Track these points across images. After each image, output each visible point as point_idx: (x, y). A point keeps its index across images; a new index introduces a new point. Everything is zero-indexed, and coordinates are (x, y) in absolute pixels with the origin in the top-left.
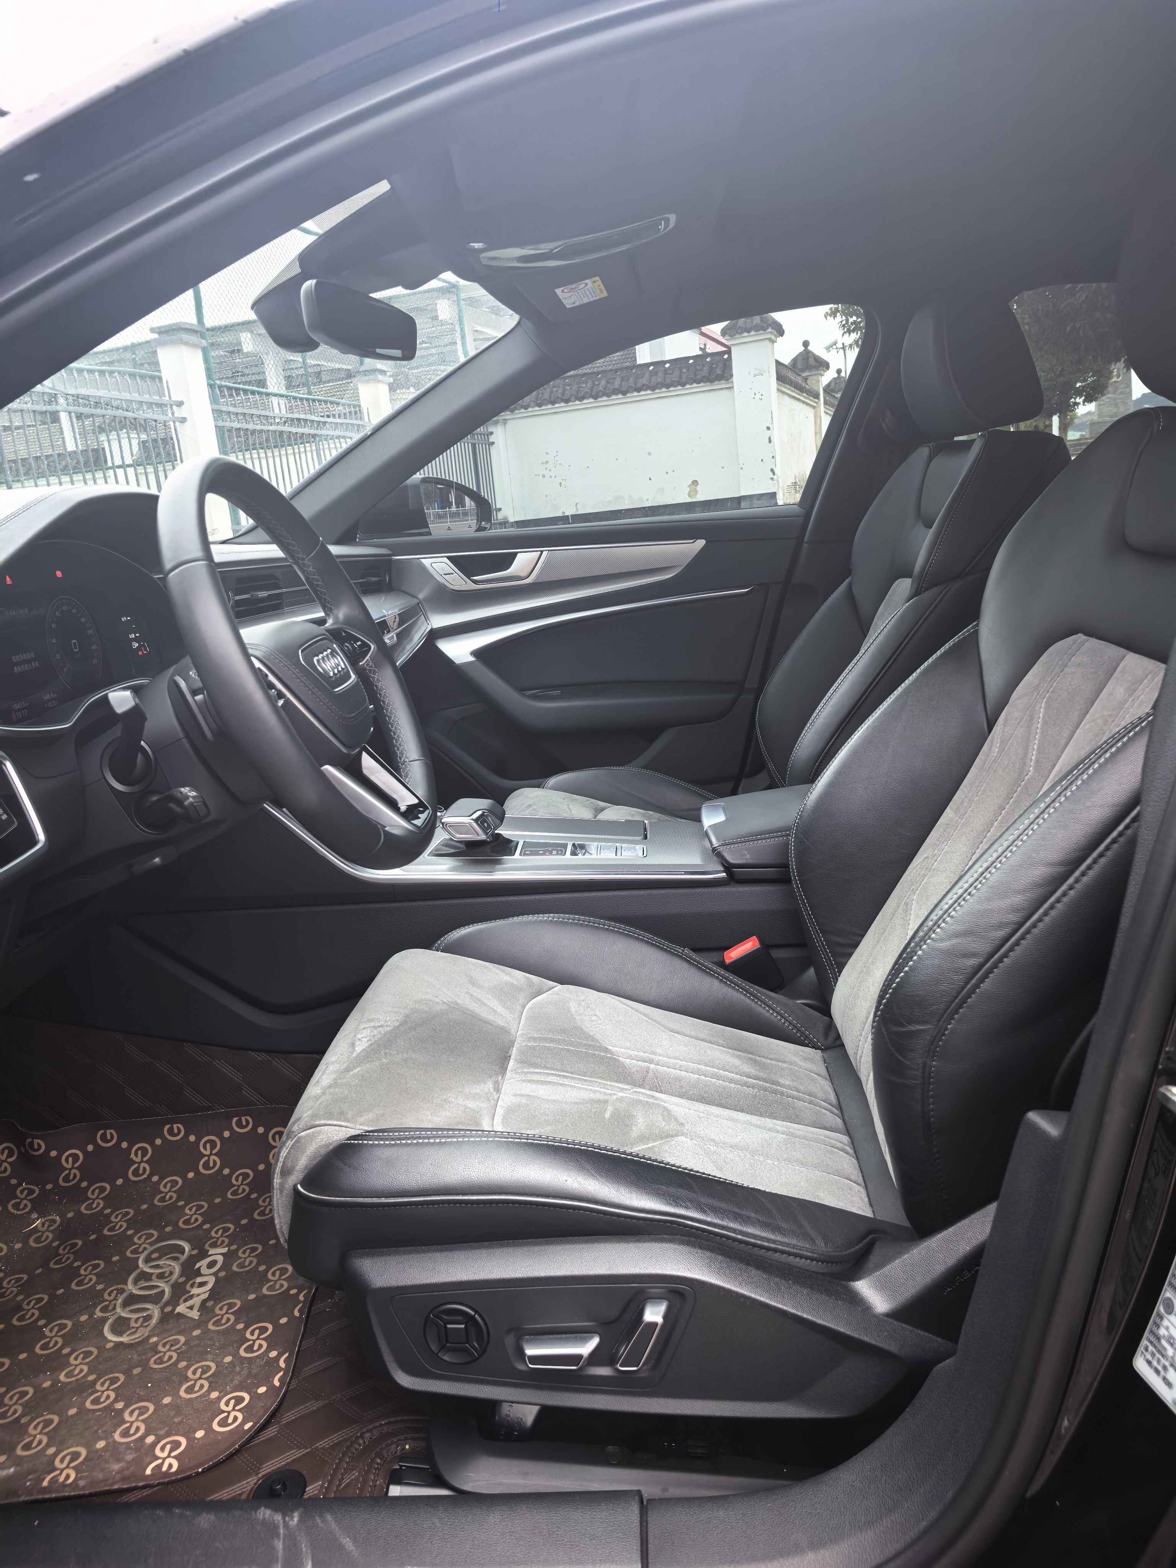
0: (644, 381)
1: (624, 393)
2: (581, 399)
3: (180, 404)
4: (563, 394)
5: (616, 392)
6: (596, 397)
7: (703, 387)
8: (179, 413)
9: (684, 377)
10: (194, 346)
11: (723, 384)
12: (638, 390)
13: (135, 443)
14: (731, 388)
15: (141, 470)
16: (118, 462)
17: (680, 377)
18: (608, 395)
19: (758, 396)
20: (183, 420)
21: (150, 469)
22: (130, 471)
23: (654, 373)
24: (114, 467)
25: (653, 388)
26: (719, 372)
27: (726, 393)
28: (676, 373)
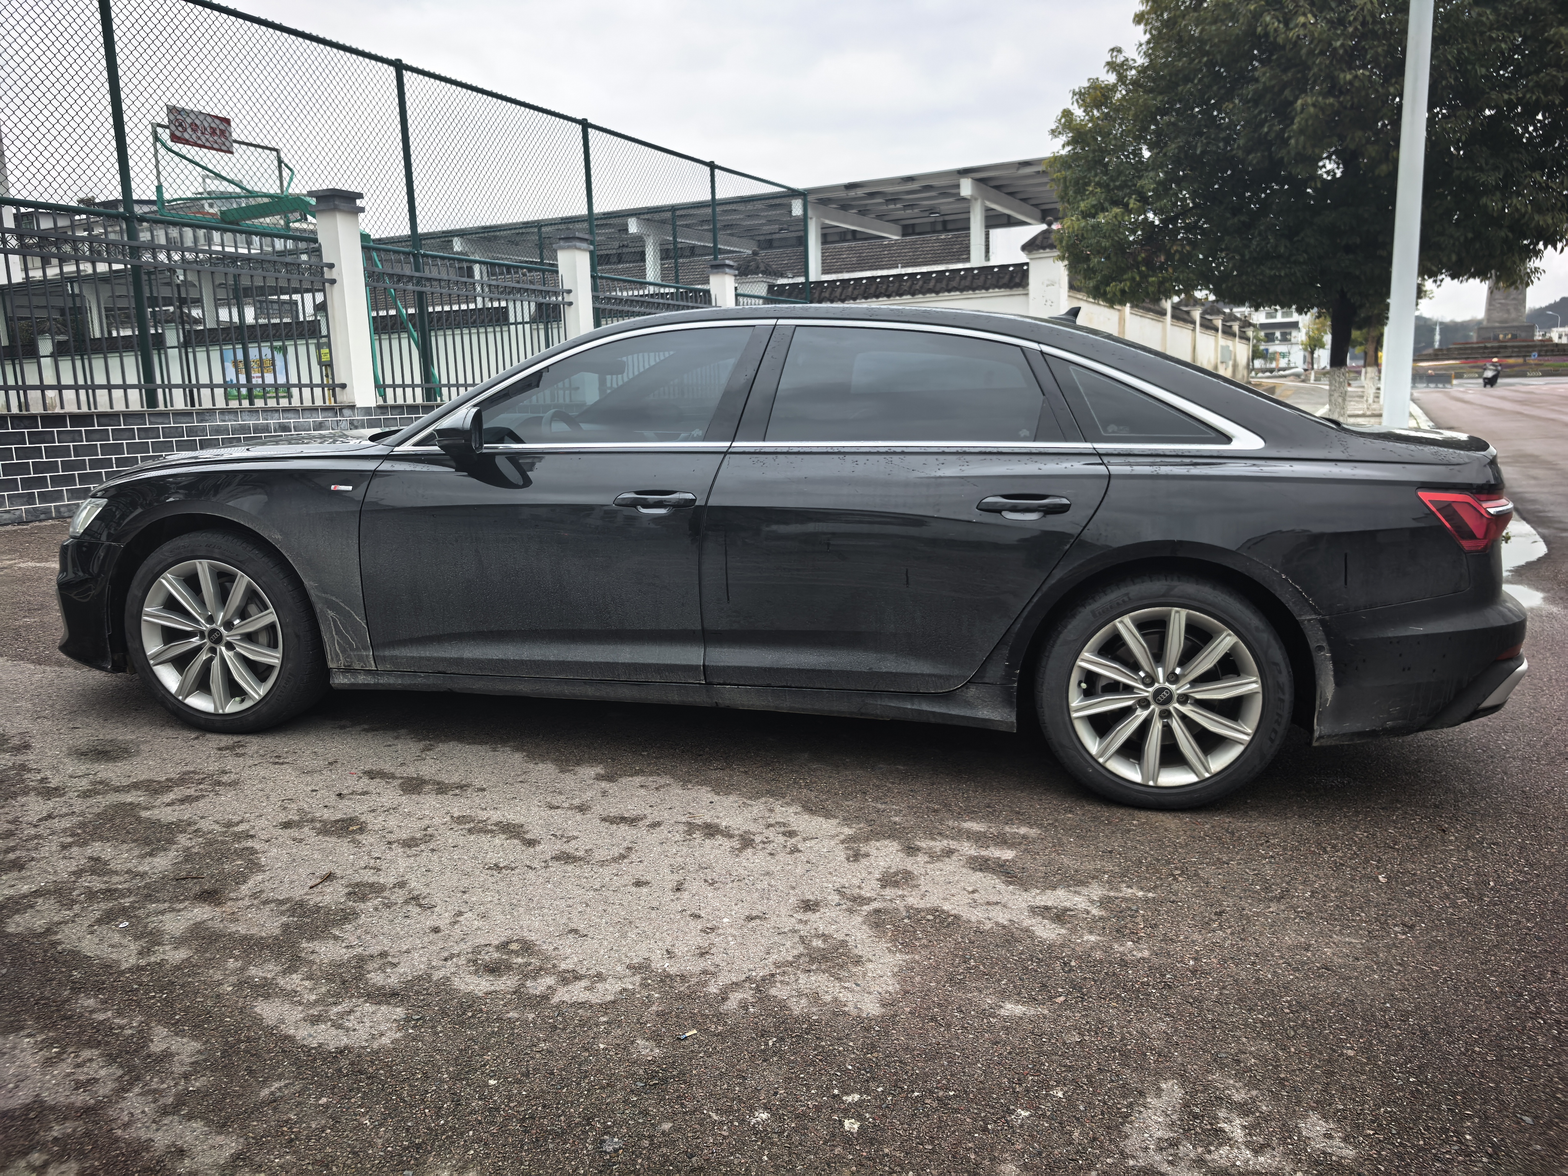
0: (954, 284)
1: (937, 293)
2: (901, 295)
3: (569, 292)
4: (887, 290)
5: (930, 291)
6: (913, 294)
7: (1003, 292)
8: (568, 298)
9: (989, 282)
10: (584, 250)
11: (1020, 291)
12: (949, 291)
13: (533, 305)
14: (1027, 294)
15: (534, 326)
16: (519, 320)
17: (985, 282)
18: (924, 293)
19: (1049, 303)
20: (570, 304)
21: (541, 326)
22: (527, 326)
23: (964, 278)
24: (516, 323)
25: (962, 290)
26: (1017, 280)
27: (1022, 298)
28: (982, 278)
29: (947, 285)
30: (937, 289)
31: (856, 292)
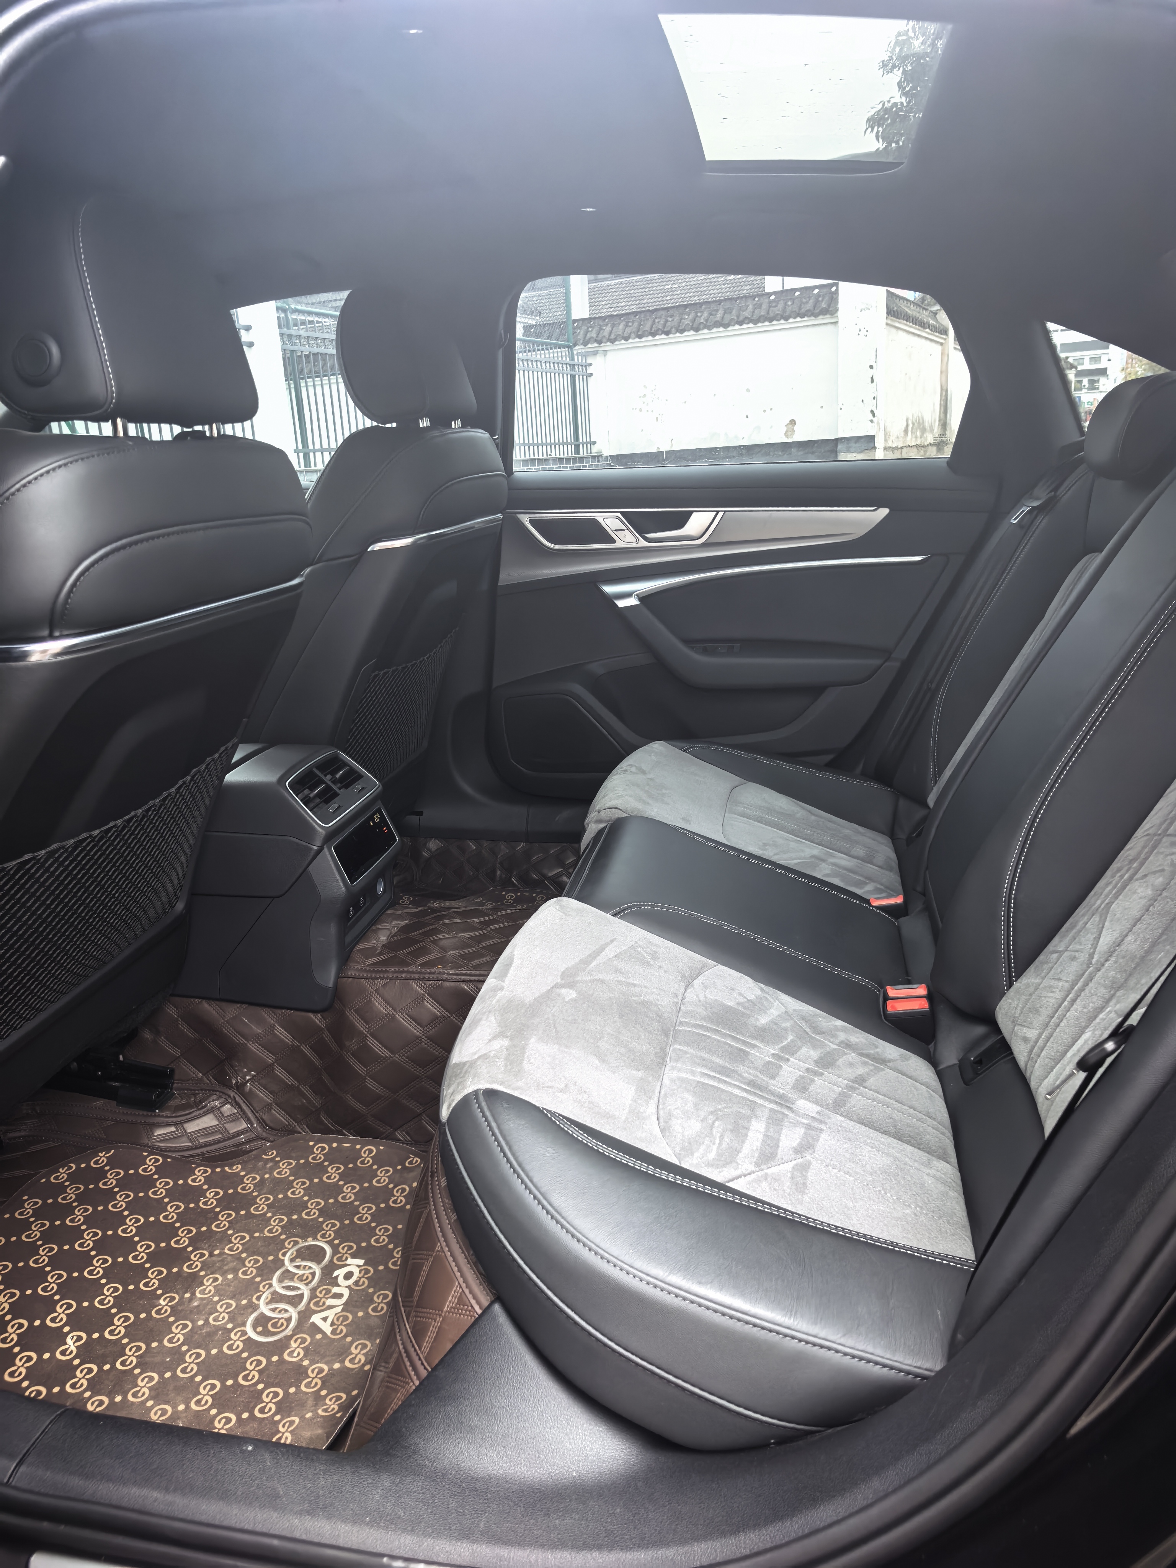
0: (747, 313)
2: (682, 331)
4: (664, 325)
5: (718, 324)
6: (697, 330)
7: (807, 321)
9: (788, 310)
11: (827, 319)
12: (740, 323)
14: (836, 323)
17: (784, 310)
18: (710, 328)
19: (863, 332)
25: (756, 322)
26: (824, 305)
27: (830, 328)
28: (781, 305)
29: (738, 317)
30: (726, 322)
31: (628, 330)
